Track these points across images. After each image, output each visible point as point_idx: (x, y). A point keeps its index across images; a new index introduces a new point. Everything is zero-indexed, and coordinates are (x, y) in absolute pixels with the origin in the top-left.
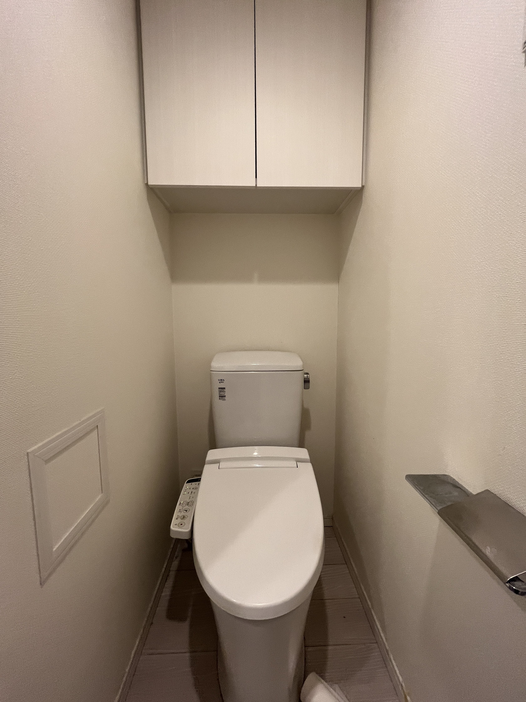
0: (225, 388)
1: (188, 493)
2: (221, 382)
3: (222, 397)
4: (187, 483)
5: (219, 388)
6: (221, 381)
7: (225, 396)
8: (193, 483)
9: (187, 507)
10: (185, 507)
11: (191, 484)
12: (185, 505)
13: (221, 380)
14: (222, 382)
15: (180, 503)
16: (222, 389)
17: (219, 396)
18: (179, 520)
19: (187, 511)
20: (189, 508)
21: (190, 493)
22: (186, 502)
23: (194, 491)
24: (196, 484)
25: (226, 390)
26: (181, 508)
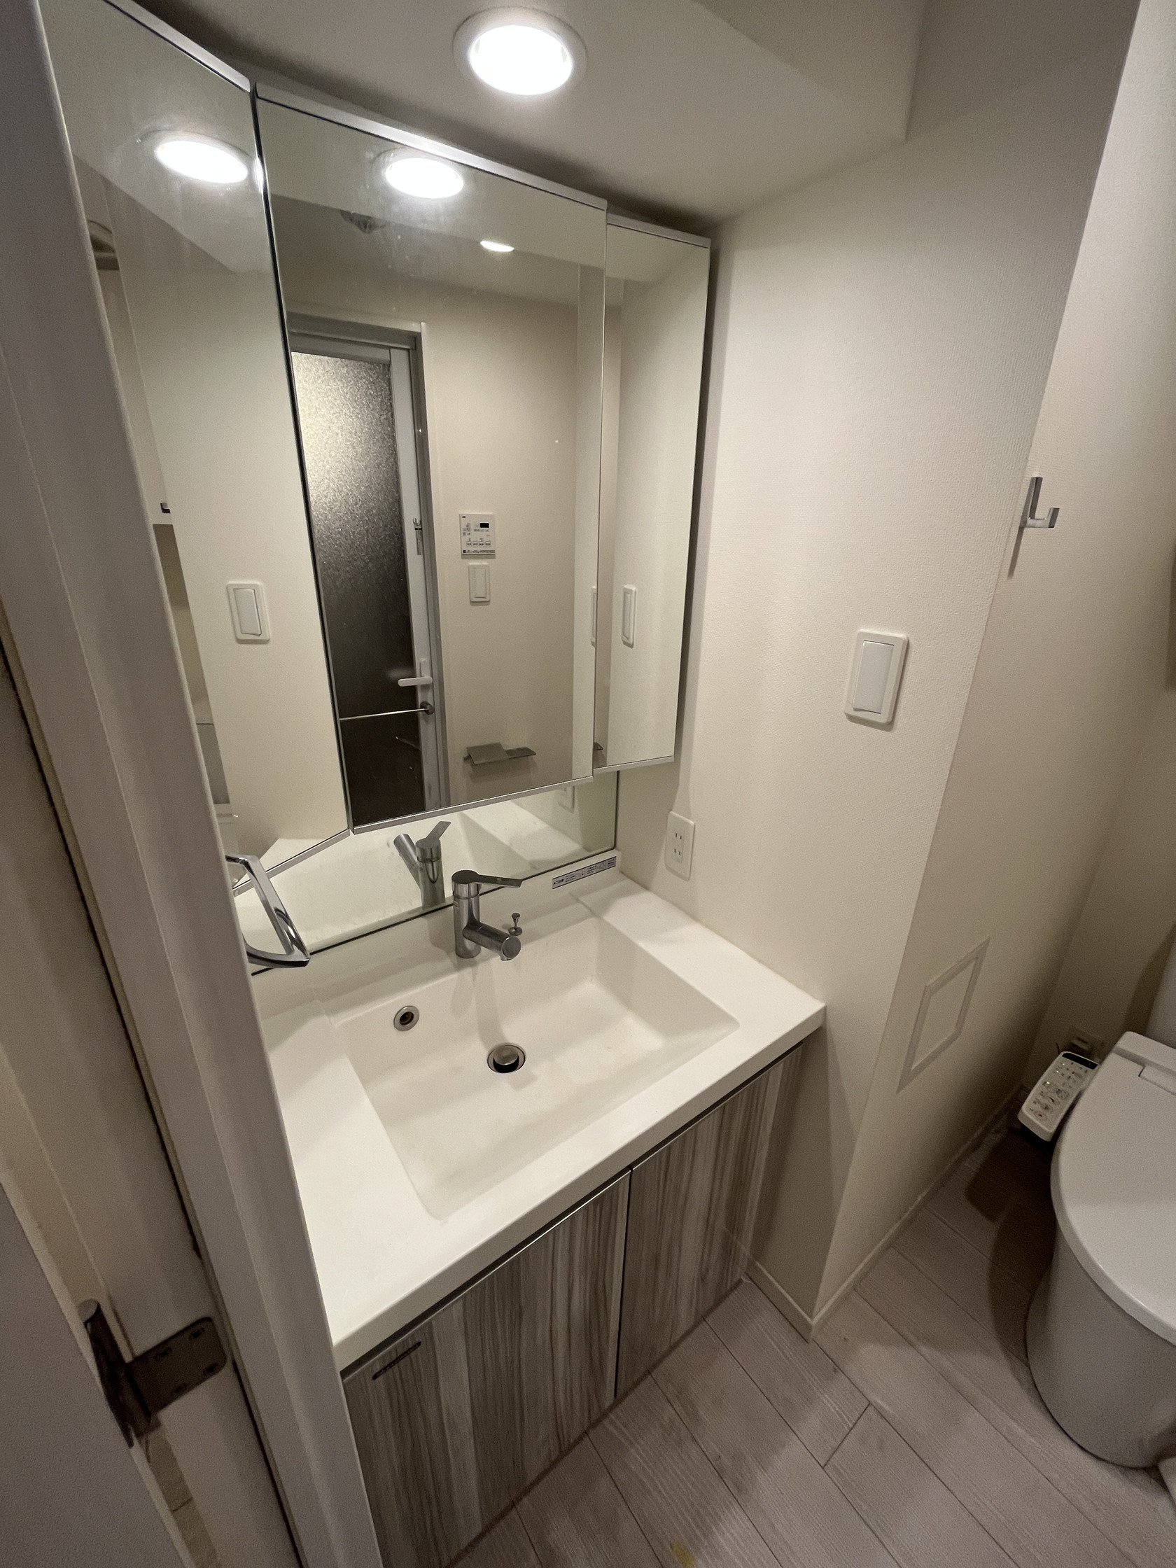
1: (1063, 1074)
4: (1063, 1057)
8: (1077, 1064)
9: (1055, 1096)
10: (1052, 1094)
11: (1072, 1063)
12: (1053, 1090)
15: (1045, 1082)
18: (1038, 1108)
19: (1055, 1103)
20: (1059, 1100)
21: (1067, 1076)
22: (1056, 1086)
23: (1074, 1077)
24: (1081, 1068)
26: (1045, 1090)
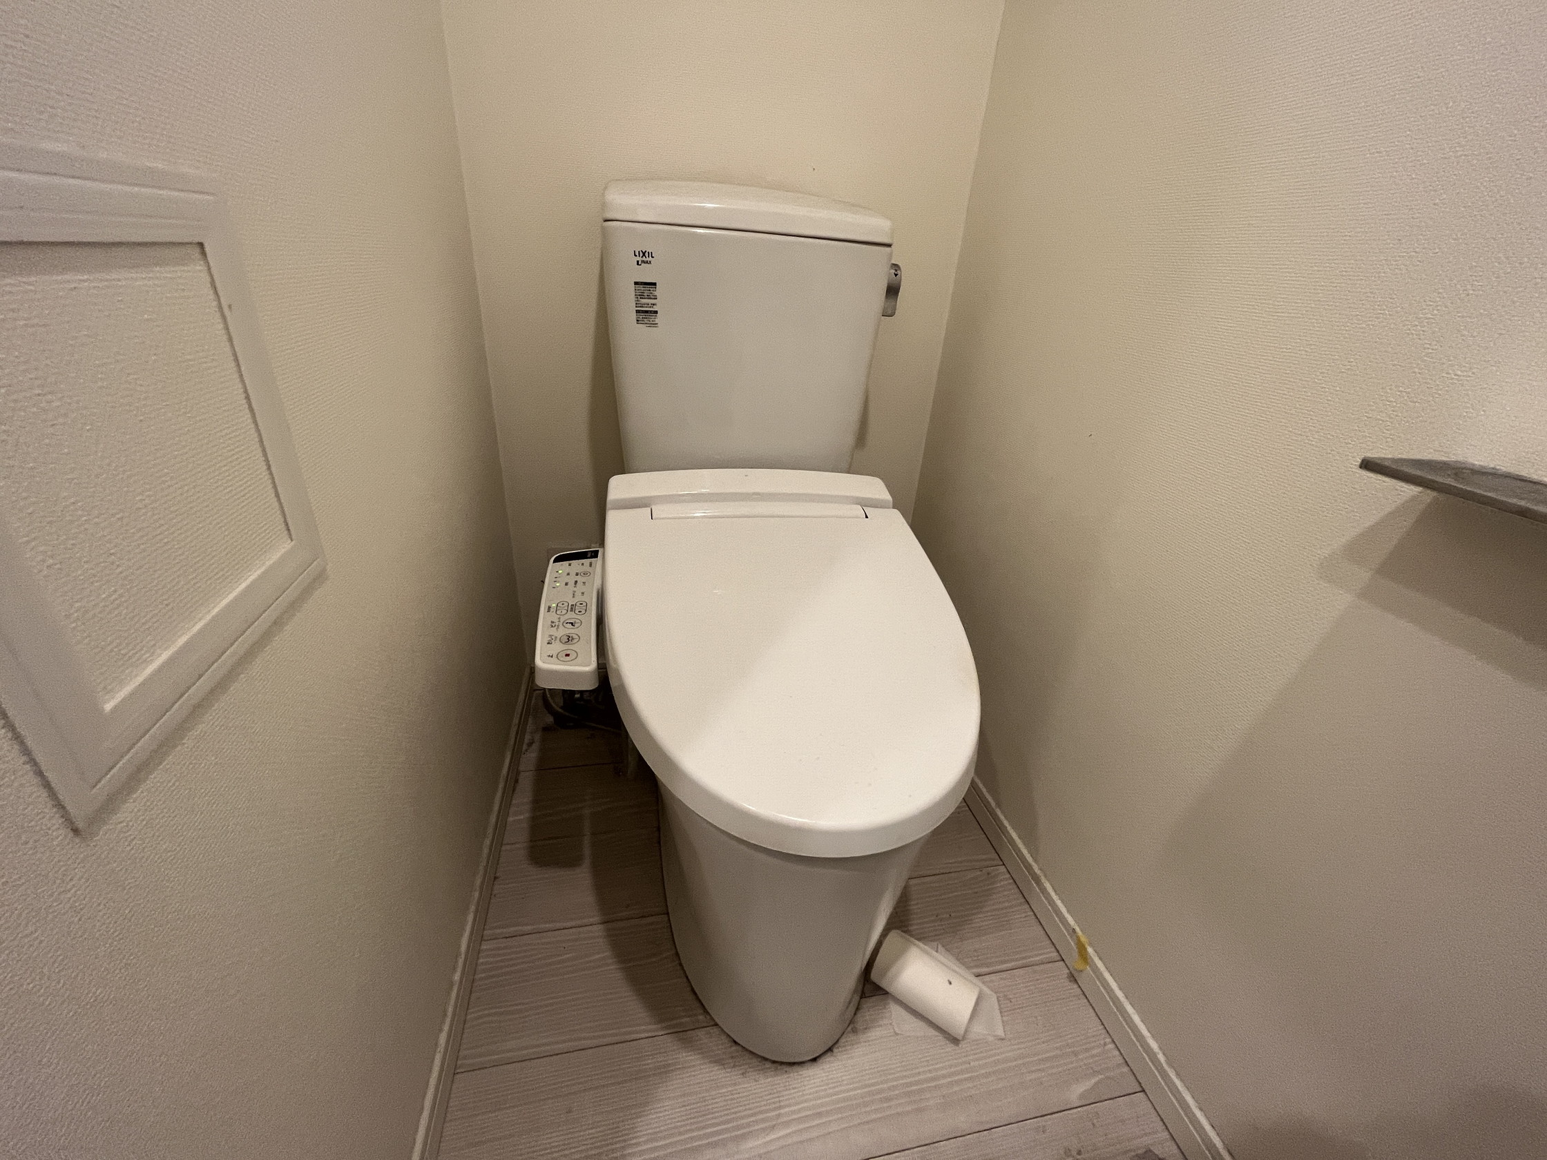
0: (655, 284)
1: (566, 584)
2: (643, 262)
3: (646, 315)
4: (555, 561)
5: (636, 283)
6: (644, 257)
7: (656, 312)
8: (574, 562)
9: (571, 615)
10: (566, 617)
11: (570, 565)
12: (564, 612)
13: (644, 254)
14: (647, 262)
15: (549, 608)
16: (646, 287)
17: (638, 312)
18: (557, 647)
19: (576, 625)
20: (579, 617)
21: (572, 583)
22: (566, 604)
23: (580, 579)
24: (583, 564)
25: (658, 292)
26: (555, 618)
